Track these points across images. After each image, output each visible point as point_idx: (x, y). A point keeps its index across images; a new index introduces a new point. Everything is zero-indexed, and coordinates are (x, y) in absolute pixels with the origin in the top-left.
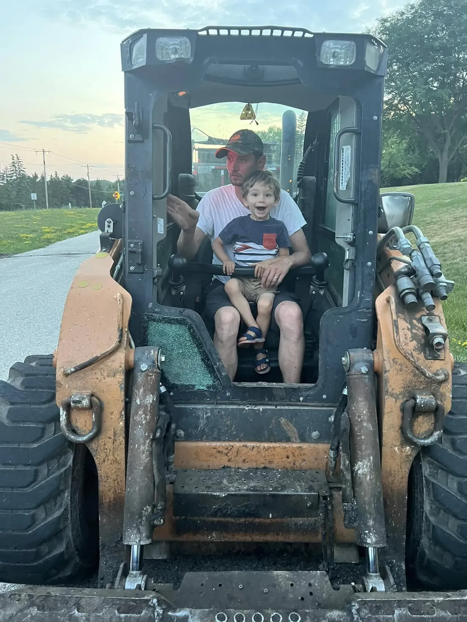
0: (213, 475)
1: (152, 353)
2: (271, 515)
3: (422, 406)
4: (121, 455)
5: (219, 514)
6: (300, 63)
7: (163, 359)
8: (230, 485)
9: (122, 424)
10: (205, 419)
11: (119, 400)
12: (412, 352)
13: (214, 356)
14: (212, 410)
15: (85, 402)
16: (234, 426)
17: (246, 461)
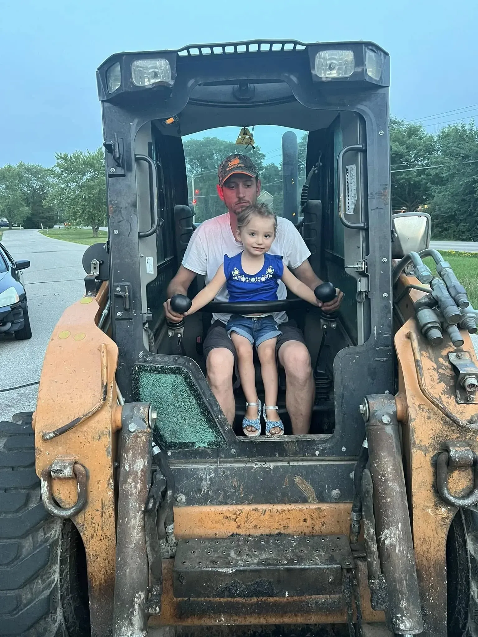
0: (220, 545)
1: (142, 410)
2: (287, 593)
3: (457, 460)
4: (110, 529)
5: (226, 593)
6: (294, 79)
7: (155, 416)
8: (238, 558)
9: (111, 493)
10: (208, 480)
11: (105, 467)
12: (440, 396)
13: (215, 409)
14: (216, 470)
15: (68, 472)
16: (241, 487)
17: (258, 527)
